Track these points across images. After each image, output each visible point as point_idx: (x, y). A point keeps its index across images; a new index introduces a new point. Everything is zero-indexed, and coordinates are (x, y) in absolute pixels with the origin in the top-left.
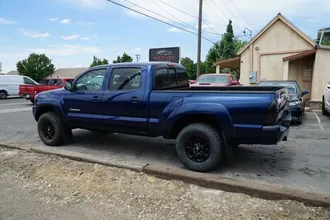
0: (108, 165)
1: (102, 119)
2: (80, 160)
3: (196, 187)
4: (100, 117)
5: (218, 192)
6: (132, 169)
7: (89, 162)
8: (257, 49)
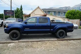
6: (55, 40)
8: (34, 13)
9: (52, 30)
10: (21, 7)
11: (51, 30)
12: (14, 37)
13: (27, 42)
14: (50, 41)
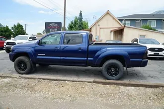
0: (73, 81)
1: (60, 59)
2: (56, 80)
3: (122, 87)
4: (59, 58)
5: (133, 88)
6: (88, 82)
7: (62, 80)
8: (99, 26)
9: (92, 59)
10: (81, 14)
11: (89, 59)
12: (22, 69)
13: (33, 78)
14: (76, 81)
